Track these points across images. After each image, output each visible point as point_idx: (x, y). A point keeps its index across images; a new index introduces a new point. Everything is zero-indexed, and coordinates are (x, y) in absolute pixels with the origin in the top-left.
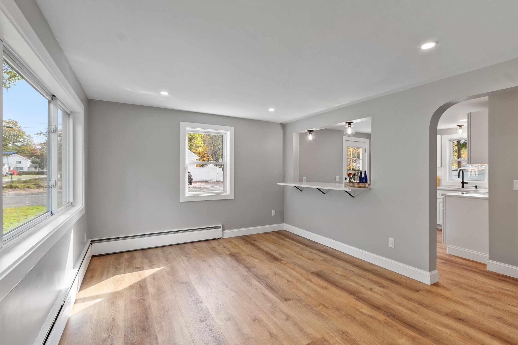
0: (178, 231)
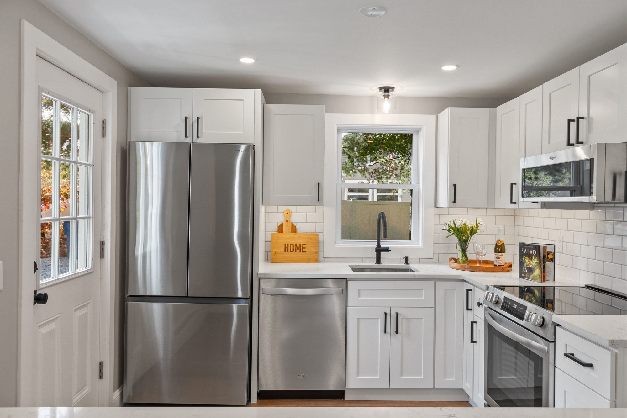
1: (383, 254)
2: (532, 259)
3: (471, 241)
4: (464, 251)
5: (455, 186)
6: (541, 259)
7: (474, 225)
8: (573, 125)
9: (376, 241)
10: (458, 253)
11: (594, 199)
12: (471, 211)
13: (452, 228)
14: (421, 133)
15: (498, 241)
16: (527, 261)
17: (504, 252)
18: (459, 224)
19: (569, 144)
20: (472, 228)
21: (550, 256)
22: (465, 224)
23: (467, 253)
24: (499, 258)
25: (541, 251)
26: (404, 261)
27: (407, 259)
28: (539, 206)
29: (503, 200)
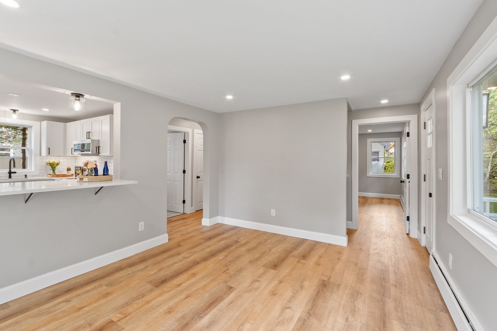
1: (12, 175)
2: (78, 171)
3: (57, 168)
4: (54, 171)
5: (49, 148)
6: (81, 170)
7: (58, 162)
8: (88, 133)
9: (9, 169)
10: (51, 172)
11: (90, 153)
12: (57, 158)
13: (48, 163)
14: (32, 128)
15: (68, 167)
16: (77, 172)
17: (71, 170)
18: (51, 162)
19: (87, 138)
20: (57, 163)
21: (85, 170)
22: (54, 162)
23: (55, 172)
24: (68, 172)
25: (82, 168)
26: (25, 177)
27: (26, 176)
28: (80, 155)
29: (69, 153)
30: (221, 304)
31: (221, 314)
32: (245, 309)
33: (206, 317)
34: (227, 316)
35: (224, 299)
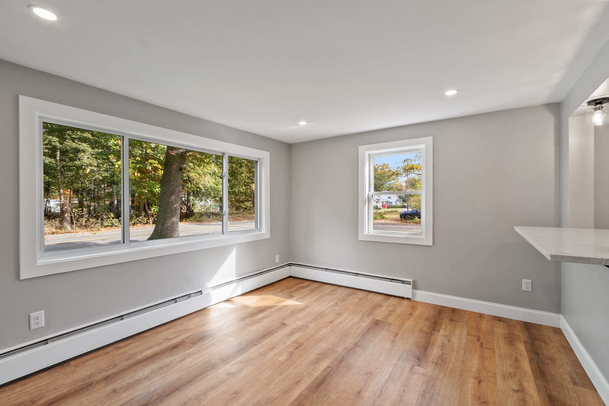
0: (357, 274)
30: (310, 382)
31: (308, 370)
32: (281, 374)
33: (324, 367)
34: (301, 368)
35: (307, 388)
